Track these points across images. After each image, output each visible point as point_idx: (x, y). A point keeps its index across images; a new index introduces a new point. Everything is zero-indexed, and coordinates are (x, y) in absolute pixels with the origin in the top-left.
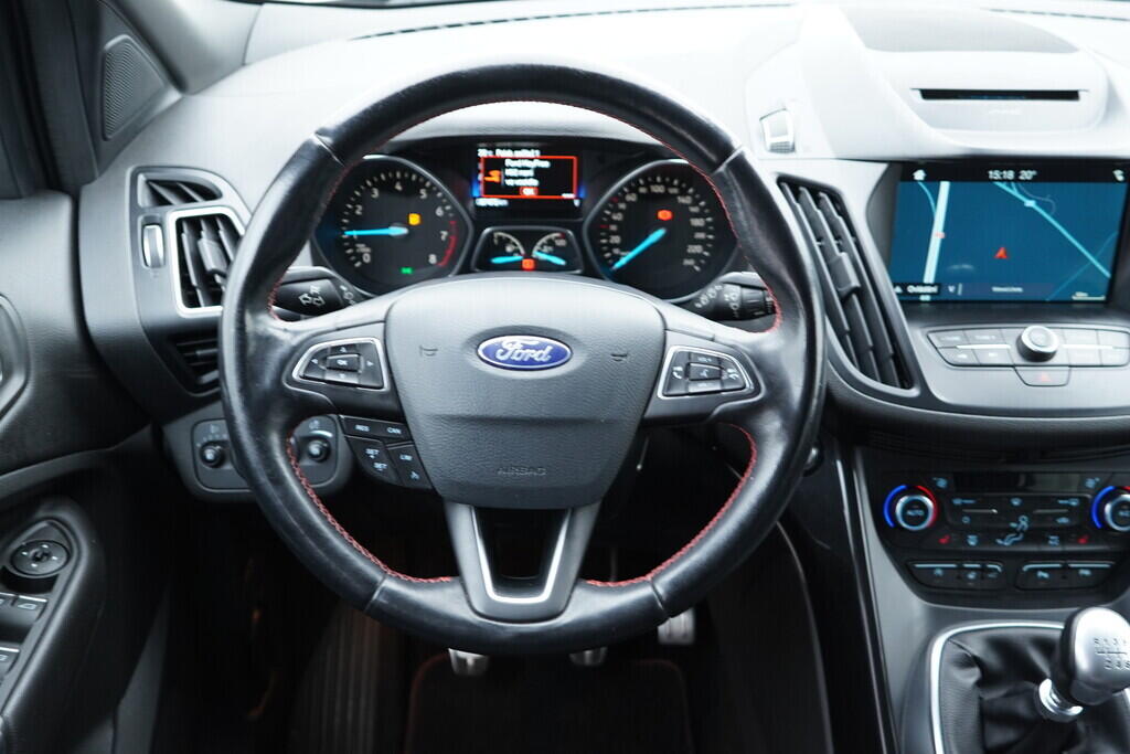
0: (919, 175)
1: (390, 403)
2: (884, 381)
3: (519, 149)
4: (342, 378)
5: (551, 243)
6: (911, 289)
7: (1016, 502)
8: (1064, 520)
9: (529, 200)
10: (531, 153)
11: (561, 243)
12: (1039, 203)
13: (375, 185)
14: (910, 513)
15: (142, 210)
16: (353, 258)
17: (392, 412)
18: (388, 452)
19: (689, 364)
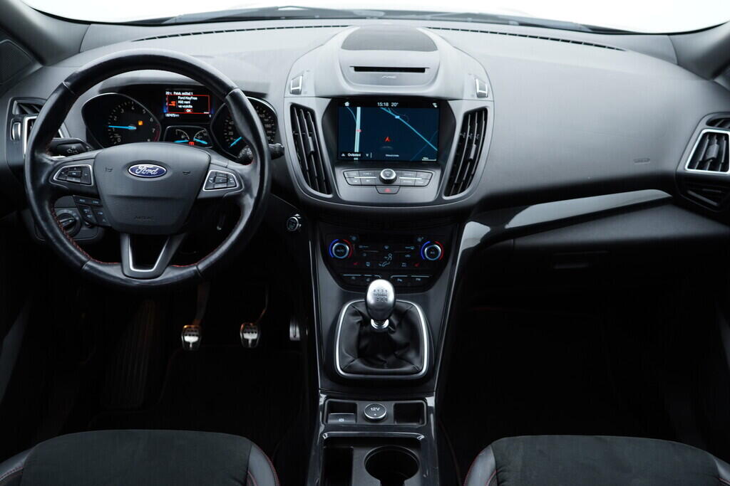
0: (347, 104)
1: (94, 191)
2: (321, 191)
3: (184, 92)
4: (74, 180)
5: (201, 134)
6: (349, 155)
7: (387, 248)
8: (408, 256)
9: (189, 114)
10: (189, 94)
11: (205, 134)
12: (401, 117)
13: (122, 107)
14: (338, 251)
15: (13, 116)
16: (113, 140)
17: (94, 194)
18: (93, 212)
19: (215, 178)
